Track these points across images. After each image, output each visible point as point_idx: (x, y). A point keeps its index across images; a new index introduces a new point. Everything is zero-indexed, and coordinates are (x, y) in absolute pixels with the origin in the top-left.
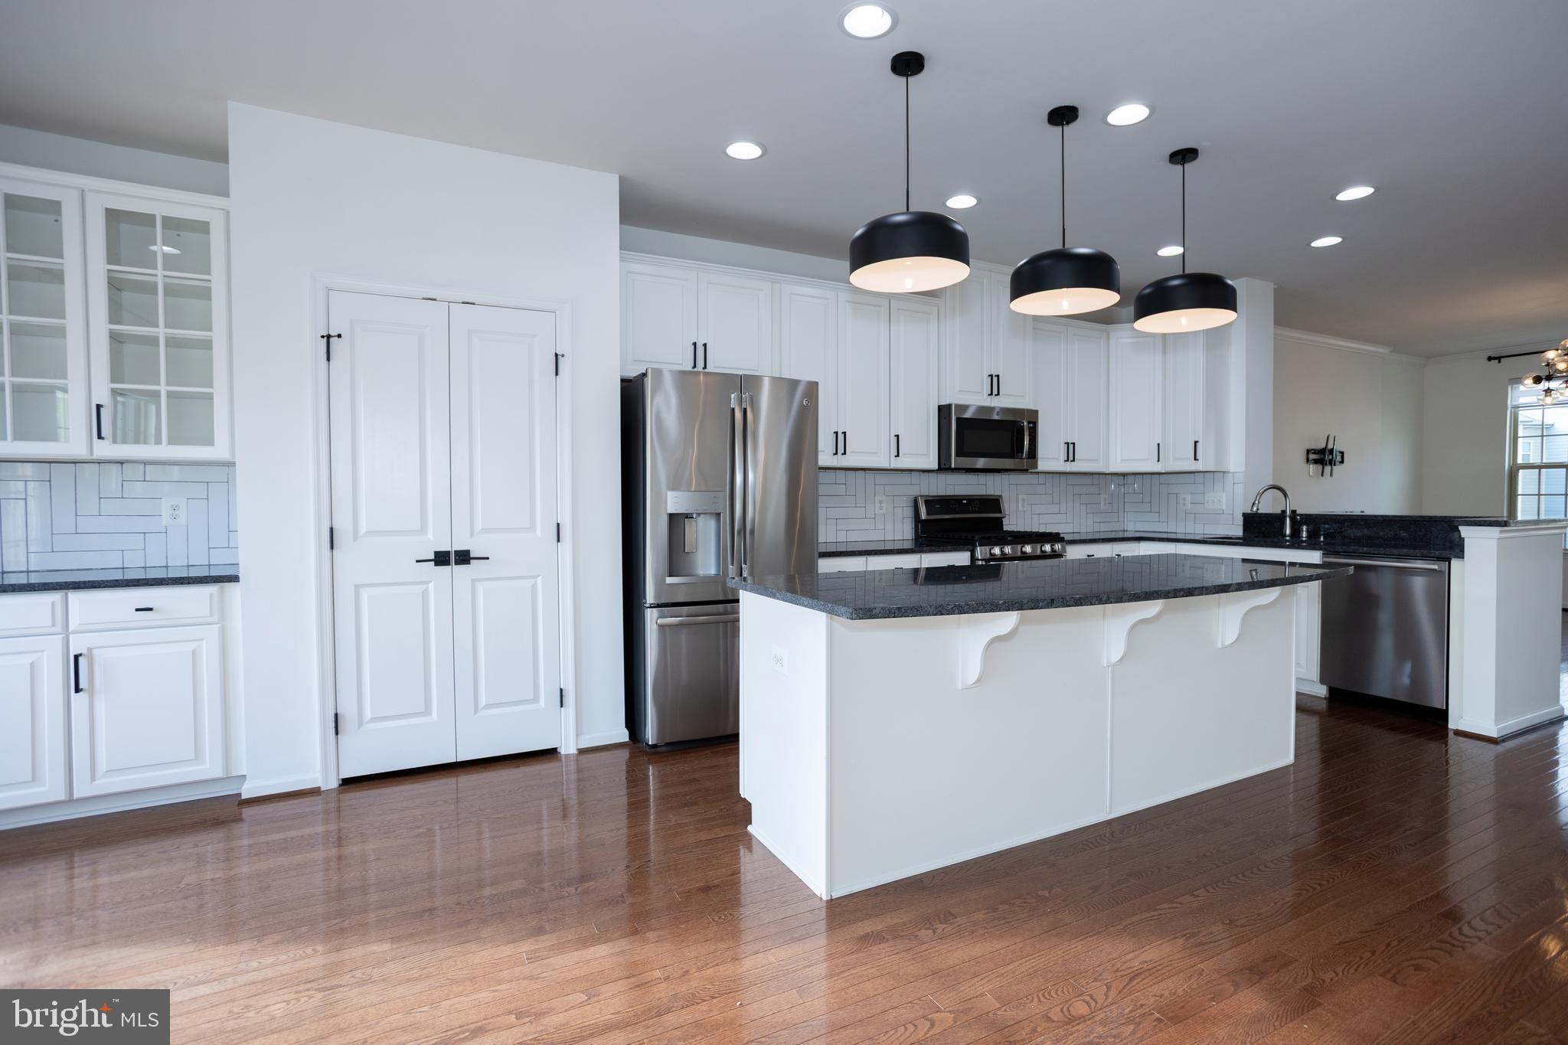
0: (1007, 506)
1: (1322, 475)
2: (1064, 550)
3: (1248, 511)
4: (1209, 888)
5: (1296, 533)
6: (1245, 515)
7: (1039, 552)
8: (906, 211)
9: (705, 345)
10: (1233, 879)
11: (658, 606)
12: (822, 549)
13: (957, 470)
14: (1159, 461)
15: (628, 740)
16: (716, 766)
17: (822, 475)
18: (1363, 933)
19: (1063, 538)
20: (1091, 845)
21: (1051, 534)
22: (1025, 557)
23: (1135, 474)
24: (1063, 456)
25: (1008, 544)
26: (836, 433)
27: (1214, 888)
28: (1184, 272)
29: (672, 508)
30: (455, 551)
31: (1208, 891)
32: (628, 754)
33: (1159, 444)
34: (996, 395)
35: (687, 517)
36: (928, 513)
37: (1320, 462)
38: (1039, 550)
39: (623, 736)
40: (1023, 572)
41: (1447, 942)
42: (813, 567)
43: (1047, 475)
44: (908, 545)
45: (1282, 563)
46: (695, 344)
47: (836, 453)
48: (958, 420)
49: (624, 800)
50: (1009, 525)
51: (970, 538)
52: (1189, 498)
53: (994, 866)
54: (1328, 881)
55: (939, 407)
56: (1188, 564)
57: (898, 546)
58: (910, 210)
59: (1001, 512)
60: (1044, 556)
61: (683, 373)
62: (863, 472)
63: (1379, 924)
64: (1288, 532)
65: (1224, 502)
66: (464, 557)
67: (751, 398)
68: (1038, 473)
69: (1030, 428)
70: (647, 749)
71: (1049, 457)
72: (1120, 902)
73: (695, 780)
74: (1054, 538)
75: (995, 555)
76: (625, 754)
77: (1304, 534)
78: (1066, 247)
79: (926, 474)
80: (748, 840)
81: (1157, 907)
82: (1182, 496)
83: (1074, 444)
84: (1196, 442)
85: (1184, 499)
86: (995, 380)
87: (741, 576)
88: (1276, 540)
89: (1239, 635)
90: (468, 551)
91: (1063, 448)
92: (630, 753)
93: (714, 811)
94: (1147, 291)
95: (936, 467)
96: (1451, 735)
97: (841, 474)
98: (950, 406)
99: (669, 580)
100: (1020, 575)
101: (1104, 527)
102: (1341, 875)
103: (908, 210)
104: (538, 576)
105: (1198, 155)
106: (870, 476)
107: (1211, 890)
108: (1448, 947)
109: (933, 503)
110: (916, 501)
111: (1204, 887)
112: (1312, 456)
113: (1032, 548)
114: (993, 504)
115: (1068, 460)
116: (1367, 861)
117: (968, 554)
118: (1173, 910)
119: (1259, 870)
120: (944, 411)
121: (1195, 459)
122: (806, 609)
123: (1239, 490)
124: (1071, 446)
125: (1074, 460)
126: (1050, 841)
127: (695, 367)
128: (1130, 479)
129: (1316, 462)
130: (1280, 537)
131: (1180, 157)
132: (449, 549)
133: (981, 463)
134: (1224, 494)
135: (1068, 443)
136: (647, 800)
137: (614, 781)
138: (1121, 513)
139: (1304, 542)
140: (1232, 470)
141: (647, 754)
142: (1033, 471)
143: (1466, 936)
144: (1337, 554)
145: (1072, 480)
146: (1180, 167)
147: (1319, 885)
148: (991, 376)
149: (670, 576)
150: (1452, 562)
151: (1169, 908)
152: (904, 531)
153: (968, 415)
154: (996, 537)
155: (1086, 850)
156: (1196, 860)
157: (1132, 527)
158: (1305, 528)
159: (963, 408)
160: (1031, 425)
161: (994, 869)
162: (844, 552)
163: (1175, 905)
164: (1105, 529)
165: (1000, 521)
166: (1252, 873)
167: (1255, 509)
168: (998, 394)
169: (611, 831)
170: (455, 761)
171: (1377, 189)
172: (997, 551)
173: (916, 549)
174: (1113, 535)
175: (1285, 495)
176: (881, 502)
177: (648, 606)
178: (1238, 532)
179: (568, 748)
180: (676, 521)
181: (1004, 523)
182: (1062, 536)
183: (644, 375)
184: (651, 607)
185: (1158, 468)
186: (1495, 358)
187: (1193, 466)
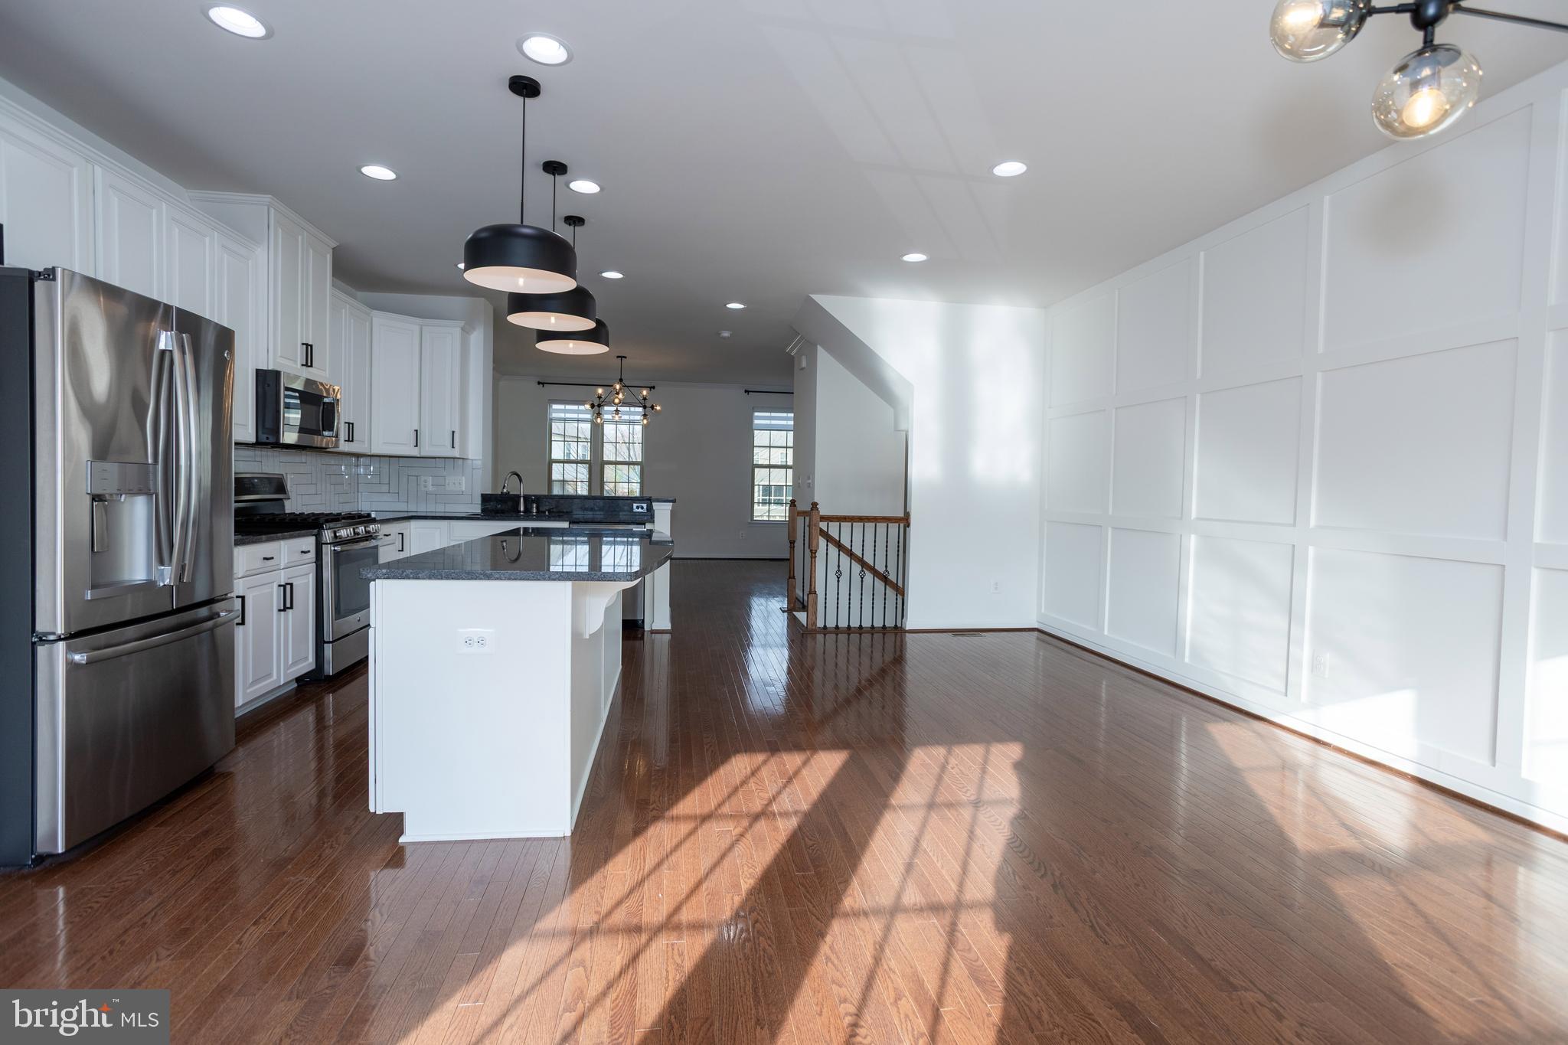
3: (489, 492)
5: (528, 510)
6: (483, 495)
7: (356, 535)
14: (414, 446)
21: (361, 515)
24: (344, 436)
25: (345, 525)
33: (419, 431)
34: (309, 367)
35: (97, 501)
38: (354, 532)
48: (286, 389)
50: (294, 507)
52: (431, 479)
55: (258, 371)
59: (283, 492)
60: (361, 539)
64: (522, 509)
65: (464, 485)
75: (339, 538)
77: (536, 509)
82: (423, 478)
83: (352, 424)
84: (453, 432)
85: (425, 481)
86: (309, 350)
88: (514, 514)
91: (344, 427)
95: (253, 440)
96: (646, 634)
98: (275, 372)
99: (89, 595)
114: (278, 485)
115: (348, 441)
117: (313, 539)
121: (453, 447)
123: (478, 474)
124: (351, 426)
125: (352, 441)
130: (516, 512)
134: (464, 478)
135: (347, 423)
139: (535, 515)
140: (470, 457)
145: (353, 461)
148: (307, 345)
149: (92, 589)
157: (368, 507)
158: (534, 506)
159: (289, 377)
165: (280, 502)
167: (494, 490)
168: (311, 366)
172: (339, 534)
175: (521, 480)
178: (478, 510)
181: (287, 505)
185: (415, 452)
186: (541, 383)
187: (448, 452)
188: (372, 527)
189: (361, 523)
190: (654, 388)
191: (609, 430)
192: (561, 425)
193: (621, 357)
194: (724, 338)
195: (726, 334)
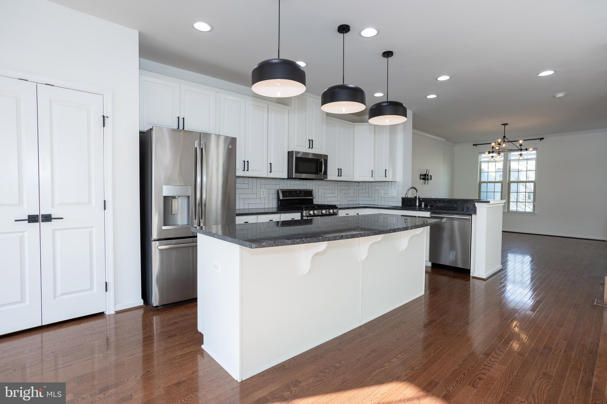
0: (314, 194)
1: (425, 184)
2: (338, 212)
3: (404, 197)
4: (402, 353)
5: (420, 205)
6: (403, 199)
7: (328, 213)
8: (278, 58)
9: (183, 118)
10: (410, 348)
11: (158, 240)
12: (238, 212)
13: (295, 178)
14: (372, 177)
15: (143, 304)
16: (186, 314)
17: (238, 179)
18: (459, 366)
19: (337, 207)
20: (355, 339)
21: (332, 206)
22: (323, 215)
23: (363, 182)
24: (337, 174)
25: (316, 209)
26: (244, 161)
27: (404, 353)
28: (387, 100)
29: (165, 194)
30: (42, 215)
31: (402, 355)
32: (143, 312)
33: (372, 170)
34: (311, 148)
35: (173, 198)
36: (283, 197)
37: (424, 179)
38: (328, 212)
39: (141, 302)
40: (321, 221)
41: (487, 365)
42: (234, 220)
43: (331, 182)
44: (275, 210)
45: (416, 217)
46: (178, 118)
47: (244, 170)
48: (296, 157)
49: (140, 337)
50: (316, 202)
51: (300, 207)
52: (382, 191)
53: (316, 354)
54: (444, 344)
55: (288, 152)
56: (382, 217)
57: (271, 211)
58: (280, 58)
59: (312, 196)
60: (330, 215)
61: (173, 130)
62: (256, 179)
63: (464, 361)
64: (417, 205)
65: (395, 193)
66: (47, 218)
67: (205, 143)
68: (327, 181)
69: (324, 162)
70: (153, 308)
71: (332, 175)
72: (369, 365)
73: (176, 323)
74: (334, 207)
75: (311, 214)
76: (141, 311)
77: (423, 206)
78: (344, 84)
79: (282, 180)
80: (202, 352)
81: (384, 366)
82: (380, 191)
83: (341, 169)
84: (386, 170)
85: (381, 192)
86: (311, 142)
87: (200, 226)
88: (413, 208)
89: (408, 246)
90: (51, 215)
91: (337, 171)
92: (144, 311)
93: (185, 339)
94: (374, 107)
95: (286, 177)
96: (471, 278)
97: (246, 179)
98: (293, 152)
99: (164, 228)
100: (320, 222)
101: (351, 203)
102: (448, 341)
103: (279, 57)
104: (93, 227)
105: (393, 55)
106: (259, 180)
107: (403, 354)
108: (487, 367)
109: (284, 192)
110: (278, 191)
111: (401, 353)
112: (422, 177)
113: (326, 211)
114: (309, 193)
115: (339, 176)
116: (455, 333)
117: (300, 214)
118: (390, 366)
119: (419, 342)
120: (290, 154)
121: (386, 177)
122: (229, 243)
123: (400, 188)
124: (340, 170)
125: (341, 176)
126: (338, 339)
127: (178, 128)
128: (361, 184)
129: (423, 179)
130: (414, 207)
131: (386, 54)
132: (38, 213)
133: (304, 176)
134: (395, 190)
135: (339, 169)
136: (153, 336)
137: (134, 327)
138: (358, 197)
139: (423, 208)
140: (398, 181)
141: (153, 311)
142: (325, 180)
143: (492, 361)
144: (435, 213)
145: (339, 184)
146: (386, 59)
147: (441, 346)
148: (310, 140)
149: (164, 226)
150: (472, 216)
151: (389, 365)
152: (273, 204)
153: (299, 156)
154: (311, 207)
155: (353, 341)
156: (396, 341)
157: (362, 203)
158: (423, 203)
159: (297, 153)
160: (325, 161)
161: (316, 355)
162: (247, 213)
163: (390, 364)
164: (352, 203)
165: (312, 200)
166: (417, 344)
167: (407, 196)
168: (312, 148)
169: (128, 356)
170: (40, 325)
171: (451, 77)
172: (311, 212)
173: (278, 212)
174: (354, 206)
175: (417, 191)
176: (263, 192)
177: (153, 240)
178: (400, 204)
179: (110, 311)
180: (167, 200)
181: (314, 201)
182: (337, 206)
183: (151, 129)
184: (155, 241)
185: (372, 180)
186: (475, 145)
187: (384, 179)
188: (335, 211)
189: (324, 209)
190: (543, 139)
191: (514, 165)
192: (486, 164)
193: (505, 125)
194: (559, 98)
195: (560, 95)
